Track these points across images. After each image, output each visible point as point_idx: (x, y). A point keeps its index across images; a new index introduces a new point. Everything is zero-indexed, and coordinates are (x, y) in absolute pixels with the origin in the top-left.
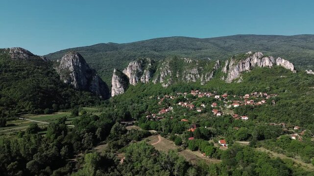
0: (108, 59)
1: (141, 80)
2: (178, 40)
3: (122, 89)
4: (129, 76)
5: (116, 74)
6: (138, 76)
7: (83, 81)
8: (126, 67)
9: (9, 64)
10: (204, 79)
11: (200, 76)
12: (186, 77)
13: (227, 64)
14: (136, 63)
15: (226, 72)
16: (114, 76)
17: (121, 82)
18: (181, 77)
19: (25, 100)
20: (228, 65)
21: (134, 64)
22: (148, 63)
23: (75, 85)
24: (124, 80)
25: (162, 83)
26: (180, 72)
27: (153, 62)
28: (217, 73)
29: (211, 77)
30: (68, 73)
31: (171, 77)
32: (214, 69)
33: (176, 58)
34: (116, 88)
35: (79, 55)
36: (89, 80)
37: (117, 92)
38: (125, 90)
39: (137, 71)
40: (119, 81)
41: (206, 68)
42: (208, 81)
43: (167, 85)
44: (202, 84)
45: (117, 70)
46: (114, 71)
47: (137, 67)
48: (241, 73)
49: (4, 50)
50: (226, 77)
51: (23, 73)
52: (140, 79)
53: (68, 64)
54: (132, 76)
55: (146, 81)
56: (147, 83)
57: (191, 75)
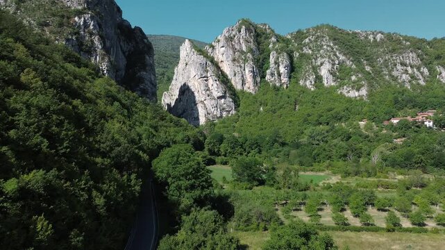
1: (268, 77)
3: (228, 103)
4: (226, 68)
12: (395, 73)
14: (243, 31)
16: (198, 59)
21: (241, 36)
26: (370, 60)
31: (357, 71)
37: (214, 111)
40: (217, 77)
54: (241, 67)
55: (283, 81)
56: (287, 87)
57: (409, 68)
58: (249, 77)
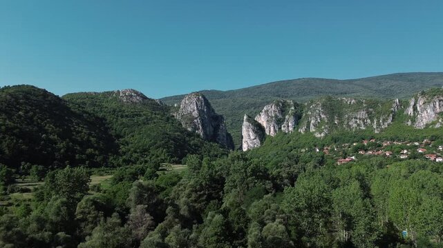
0: (221, 108)
1: (283, 128)
2: (308, 82)
3: (257, 141)
4: (265, 124)
6: (278, 124)
7: (210, 129)
8: (259, 113)
9: (123, 108)
10: (379, 124)
11: (372, 121)
12: (350, 123)
13: (412, 103)
14: (273, 107)
15: (412, 115)
16: (245, 123)
17: (255, 132)
18: (341, 123)
19: (158, 147)
20: (415, 105)
21: (272, 109)
22: (290, 107)
23: (201, 134)
24: (259, 130)
25: (314, 132)
26: (340, 116)
27: (296, 105)
28: (398, 116)
29: (389, 121)
30: (192, 119)
31: (327, 124)
32: (392, 112)
33: (330, 99)
34: (248, 140)
35: (203, 97)
36: (216, 128)
37: (251, 145)
38: (262, 142)
39: (276, 116)
40: (254, 130)
41: (380, 109)
42: (386, 128)
43: (322, 135)
44: (376, 132)
45: (249, 117)
46: (245, 117)
47: (274, 111)
48: (439, 114)
49: (113, 92)
50: (413, 121)
51: (141, 118)
52: (281, 128)
53: (191, 108)
54: (269, 124)
55: (290, 130)
56: (291, 133)
57: (358, 120)
58: (272, 129)
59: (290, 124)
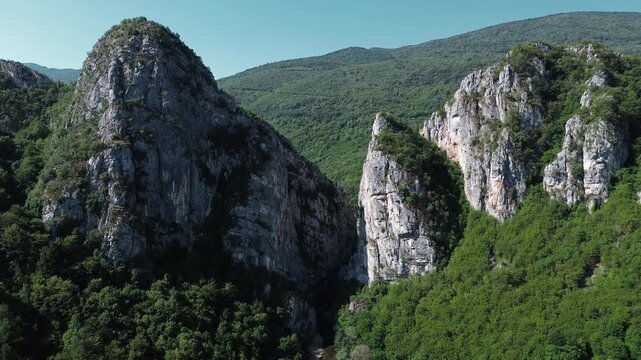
3: (421, 247)
4: (462, 157)
5: (387, 145)
6: (526, 161)
14: (503, 77)
16: (373, 158)
17: (414, 201)
24: (434, 187)
27: (613, 66)
34: (379, 239)
37: (393, 263)
38: (443, 250)
39: (517, 121)
40: (404, 193)
45: (393, 124)
46: (376, 129)
52: (537, 180)
54: (482, 160)
55: (588, 192)
56: (597, 207)
58: (495, 184)
59: (588, 164)
